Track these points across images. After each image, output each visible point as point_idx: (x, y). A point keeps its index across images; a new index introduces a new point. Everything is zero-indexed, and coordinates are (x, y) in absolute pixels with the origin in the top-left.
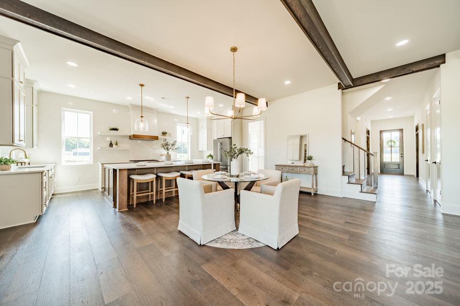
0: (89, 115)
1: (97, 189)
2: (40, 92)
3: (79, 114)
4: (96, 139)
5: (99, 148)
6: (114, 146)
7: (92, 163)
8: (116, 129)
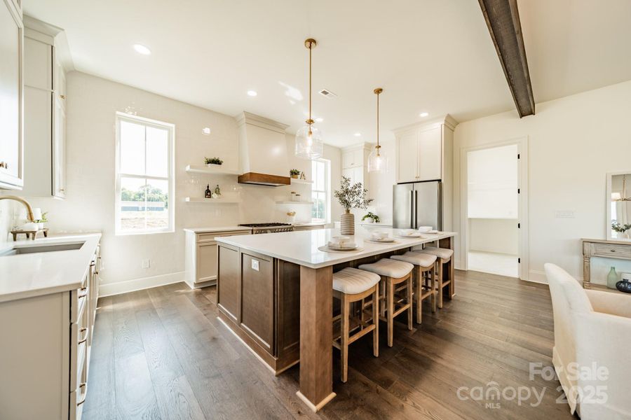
0: (166, 132)
1: (182, 285)
2: (72, 72)
3: (148, 128)
4: (180, 181)
5: (188, 199)
6: (214, 195)
7: (174, 231)
8: (217, 162)
